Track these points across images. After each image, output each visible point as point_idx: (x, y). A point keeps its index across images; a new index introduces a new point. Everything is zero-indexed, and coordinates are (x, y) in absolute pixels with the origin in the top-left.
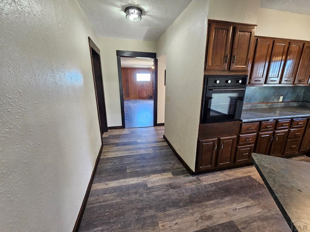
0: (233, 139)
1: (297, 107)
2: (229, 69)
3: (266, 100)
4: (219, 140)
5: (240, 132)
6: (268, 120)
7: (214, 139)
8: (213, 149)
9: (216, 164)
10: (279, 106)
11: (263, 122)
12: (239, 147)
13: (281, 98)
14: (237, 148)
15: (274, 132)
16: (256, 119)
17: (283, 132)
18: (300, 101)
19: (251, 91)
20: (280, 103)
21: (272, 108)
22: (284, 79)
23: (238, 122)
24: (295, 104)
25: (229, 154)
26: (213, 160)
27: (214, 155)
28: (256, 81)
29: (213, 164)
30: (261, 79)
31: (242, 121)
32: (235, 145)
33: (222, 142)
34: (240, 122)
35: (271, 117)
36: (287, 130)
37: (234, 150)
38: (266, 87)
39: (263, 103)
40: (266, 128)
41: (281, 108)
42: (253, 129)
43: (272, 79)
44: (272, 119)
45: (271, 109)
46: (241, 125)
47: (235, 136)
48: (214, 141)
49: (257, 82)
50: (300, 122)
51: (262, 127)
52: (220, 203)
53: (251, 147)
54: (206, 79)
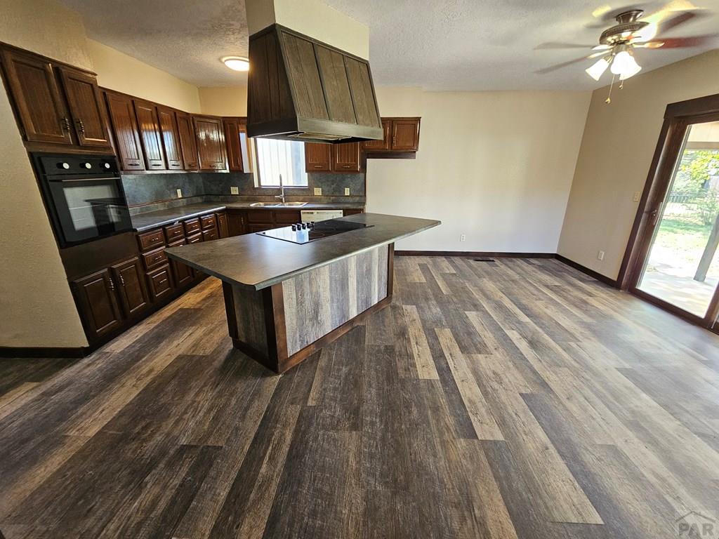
0: (135, 263)
1: (202, 203)
2: (78, 144)
3: (159, 197)
4: (112, 271)
5: (141, 250)
6: (173, 223)
7: (102, 272)
8: (108, 289)
9: (124, 314)
10: (181, 204)
11: (167, 228)
12: (149, 274)
13: (179, 191)
14: (147, 276)
15: (186, 240)
16: (157, 225)
17: (196, 238)
18: (203, 195)
19: (130, 183)
20: (180, 200)
21: (174, 208)
22: (170, 163)
23: (130, 233)
24: (200, 200)
25: (139, 289)
26: (117, 310)
27: (114, 299)
28: (131, 165)
29: (119, 316)
30: (137, 162)
31: (136, 230)
32: (141, 273)
33: (118, 272)
34: (135, 233)
35: (176, 219)
36: (200, 233)
37: (143, 280)
38: (151, 175)
39: (157, 202)
40: (175, 235)
41: (184, 207)
42: (158, 241)
43: (154, 162)
44: (176, 221)
45: (172, 210)
46: (137, 237)
47: (136, 258)
48: (103, 276)
49: (135, 168)
50: (209, 220)
51: (169, 235)
52: (157, 353)
53: (165, 269)
54: (37, 161)
